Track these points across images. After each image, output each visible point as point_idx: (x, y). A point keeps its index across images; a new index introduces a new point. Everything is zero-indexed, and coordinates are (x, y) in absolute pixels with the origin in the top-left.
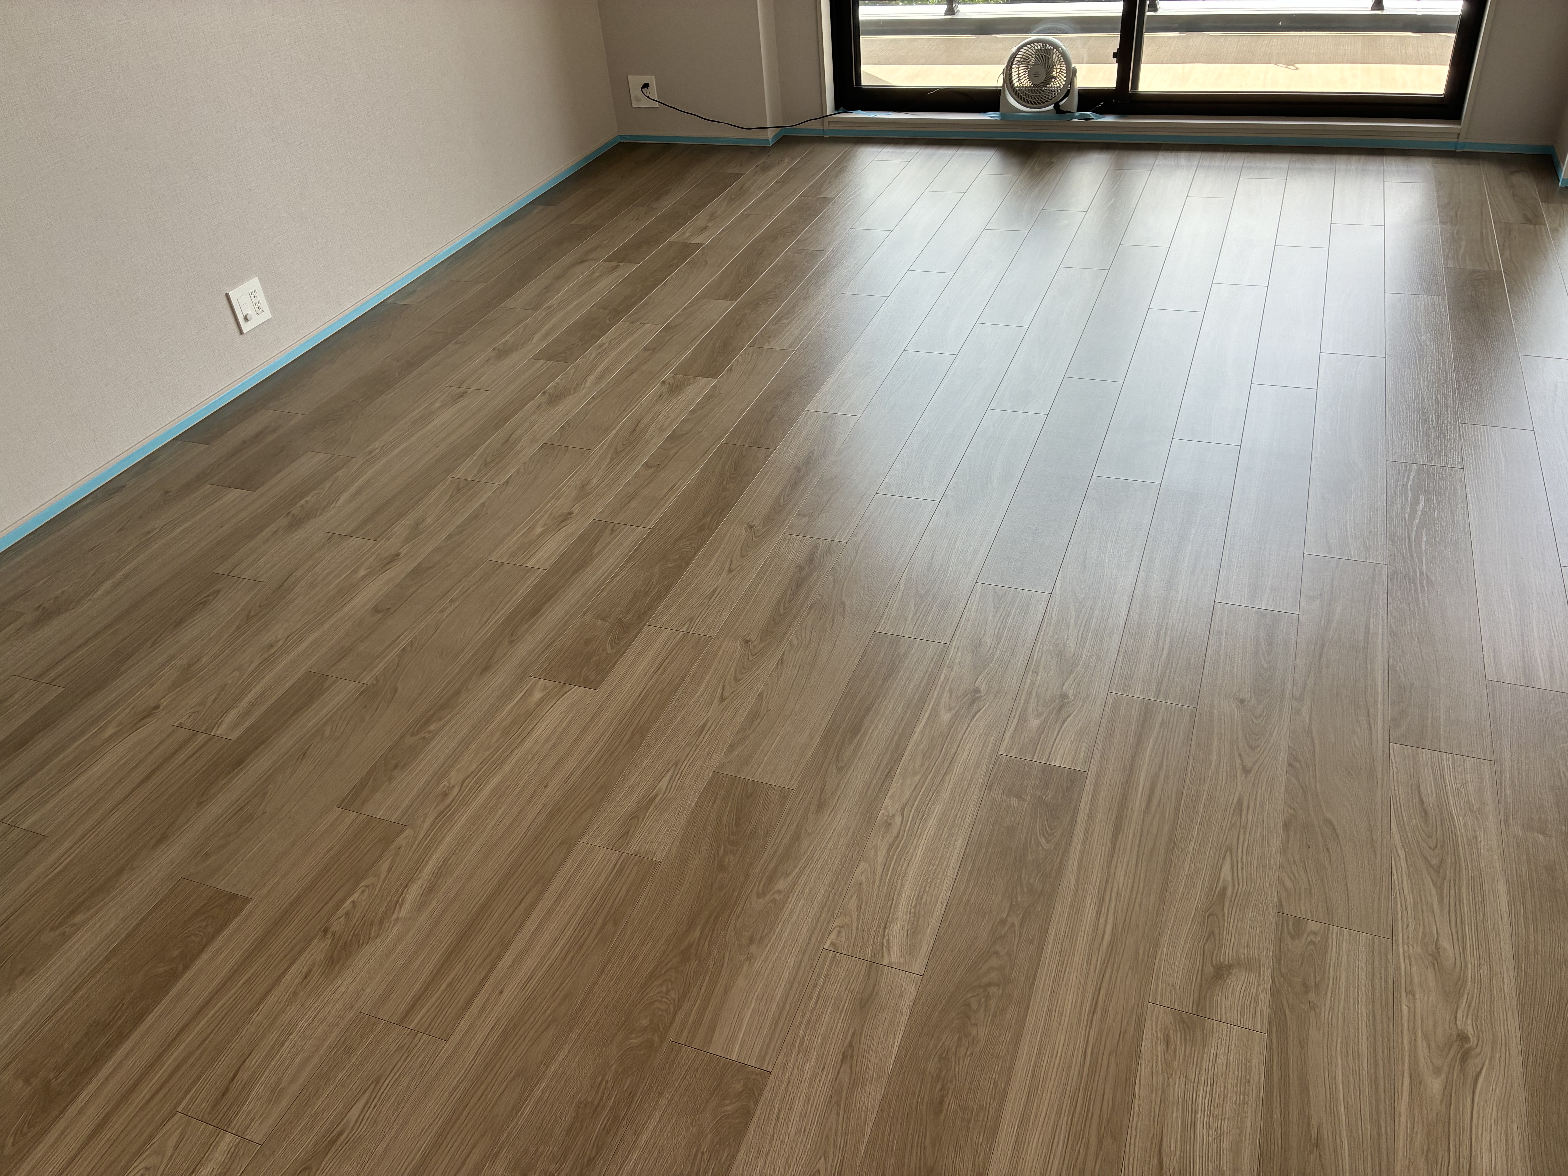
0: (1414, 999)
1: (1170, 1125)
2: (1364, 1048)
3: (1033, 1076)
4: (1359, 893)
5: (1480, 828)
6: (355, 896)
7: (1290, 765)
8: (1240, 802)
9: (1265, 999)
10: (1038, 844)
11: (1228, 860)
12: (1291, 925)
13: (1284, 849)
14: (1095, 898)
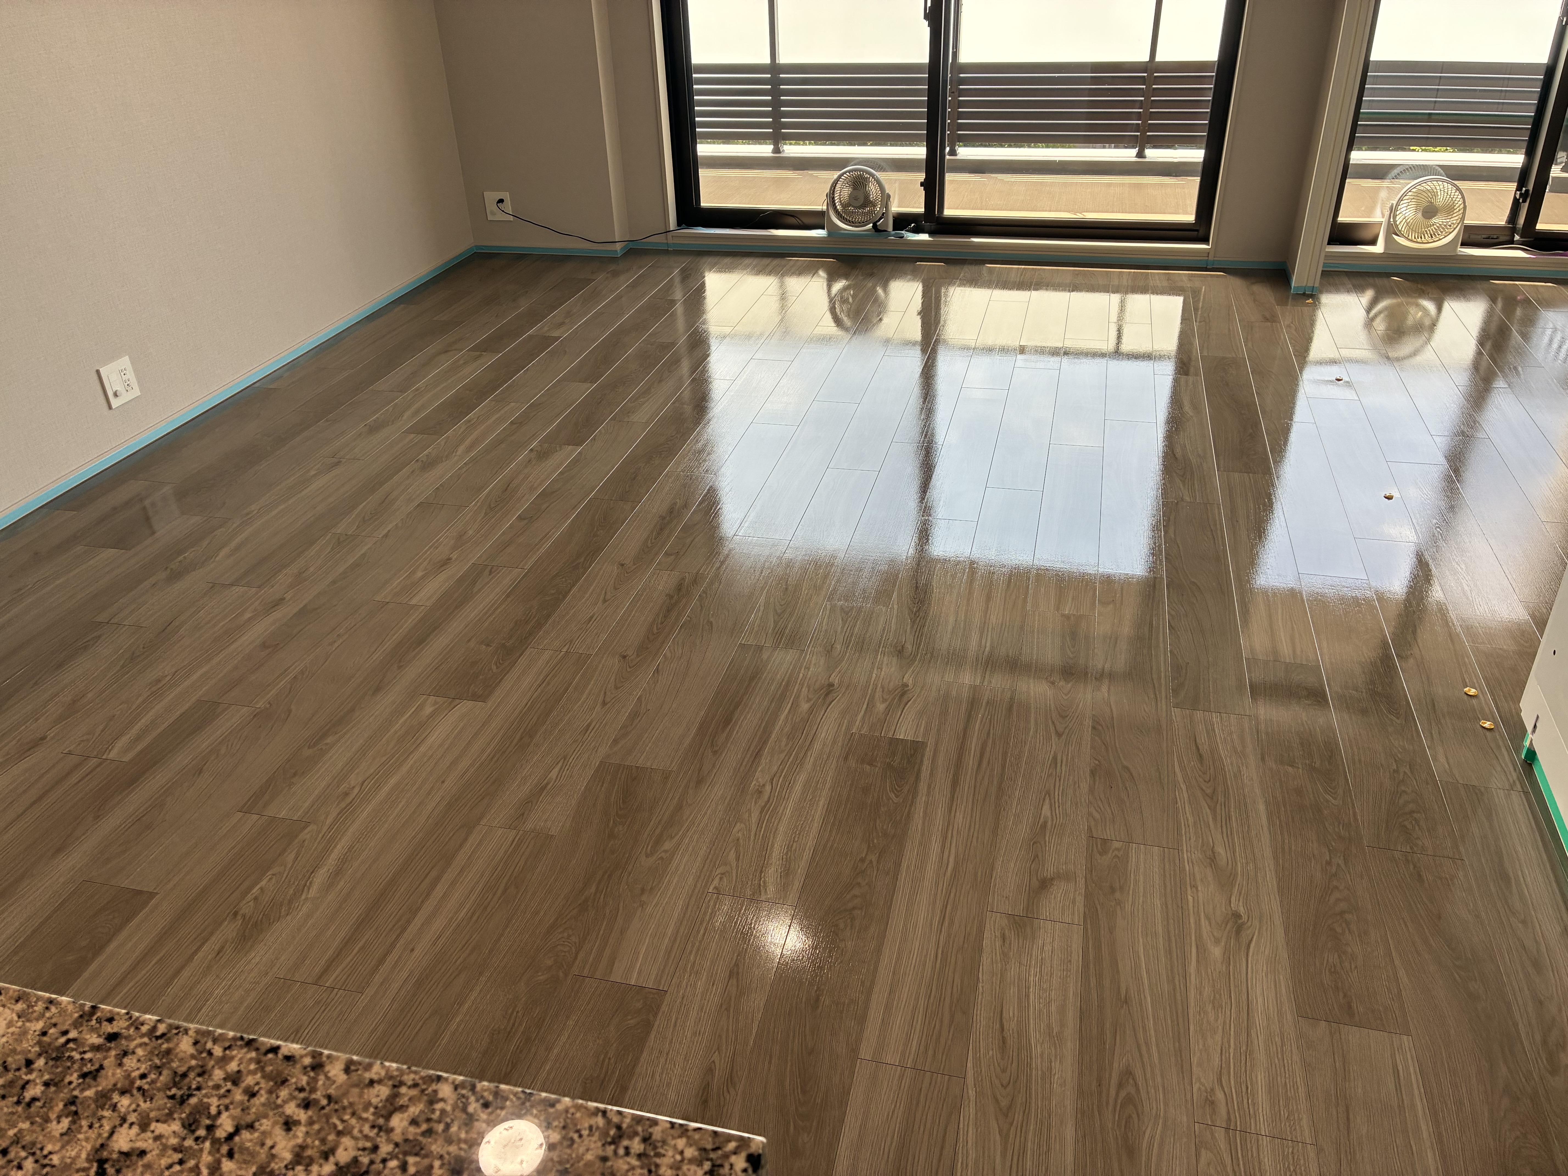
0: (1197, 890)
1: (1008, 998)
2: (1160, 929)
3: (894, 973)
4: (1152, 817)
5: (1243, 765)
6: (263, 883)
7: (1094, 728)
8: (1055, 758)
9: (1080, 900)
10: (889, 799)
11: (1047, 801)
12: (1099, 846)
13: (1091, 790)
14: (939, 837)
